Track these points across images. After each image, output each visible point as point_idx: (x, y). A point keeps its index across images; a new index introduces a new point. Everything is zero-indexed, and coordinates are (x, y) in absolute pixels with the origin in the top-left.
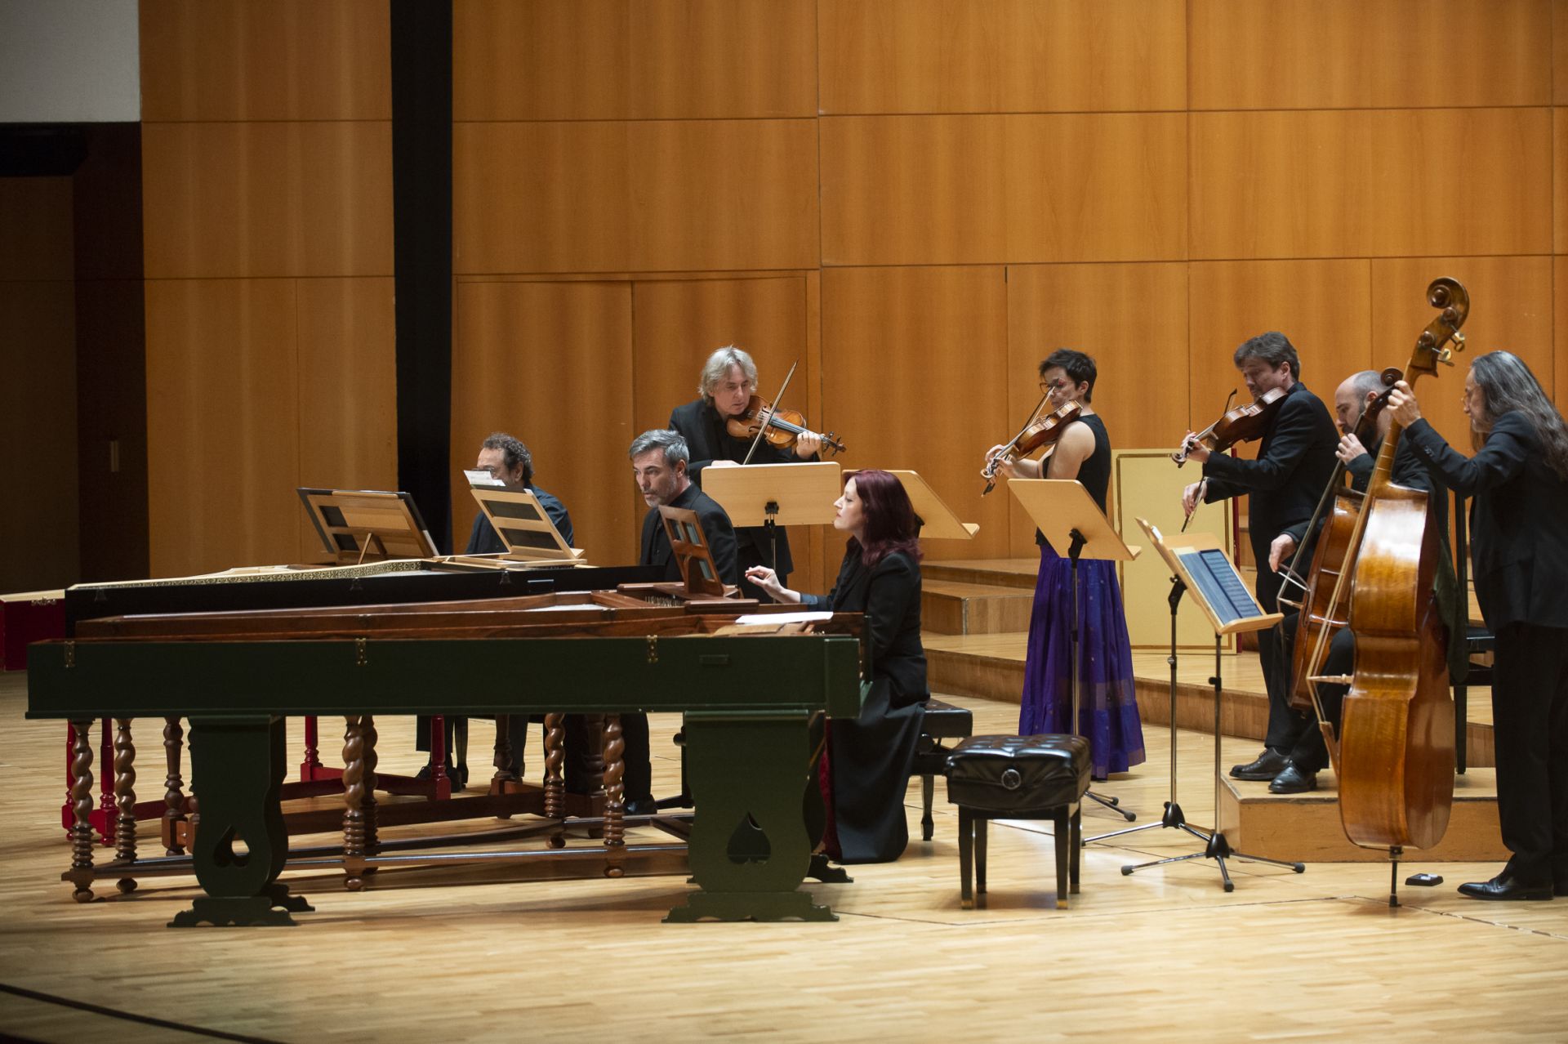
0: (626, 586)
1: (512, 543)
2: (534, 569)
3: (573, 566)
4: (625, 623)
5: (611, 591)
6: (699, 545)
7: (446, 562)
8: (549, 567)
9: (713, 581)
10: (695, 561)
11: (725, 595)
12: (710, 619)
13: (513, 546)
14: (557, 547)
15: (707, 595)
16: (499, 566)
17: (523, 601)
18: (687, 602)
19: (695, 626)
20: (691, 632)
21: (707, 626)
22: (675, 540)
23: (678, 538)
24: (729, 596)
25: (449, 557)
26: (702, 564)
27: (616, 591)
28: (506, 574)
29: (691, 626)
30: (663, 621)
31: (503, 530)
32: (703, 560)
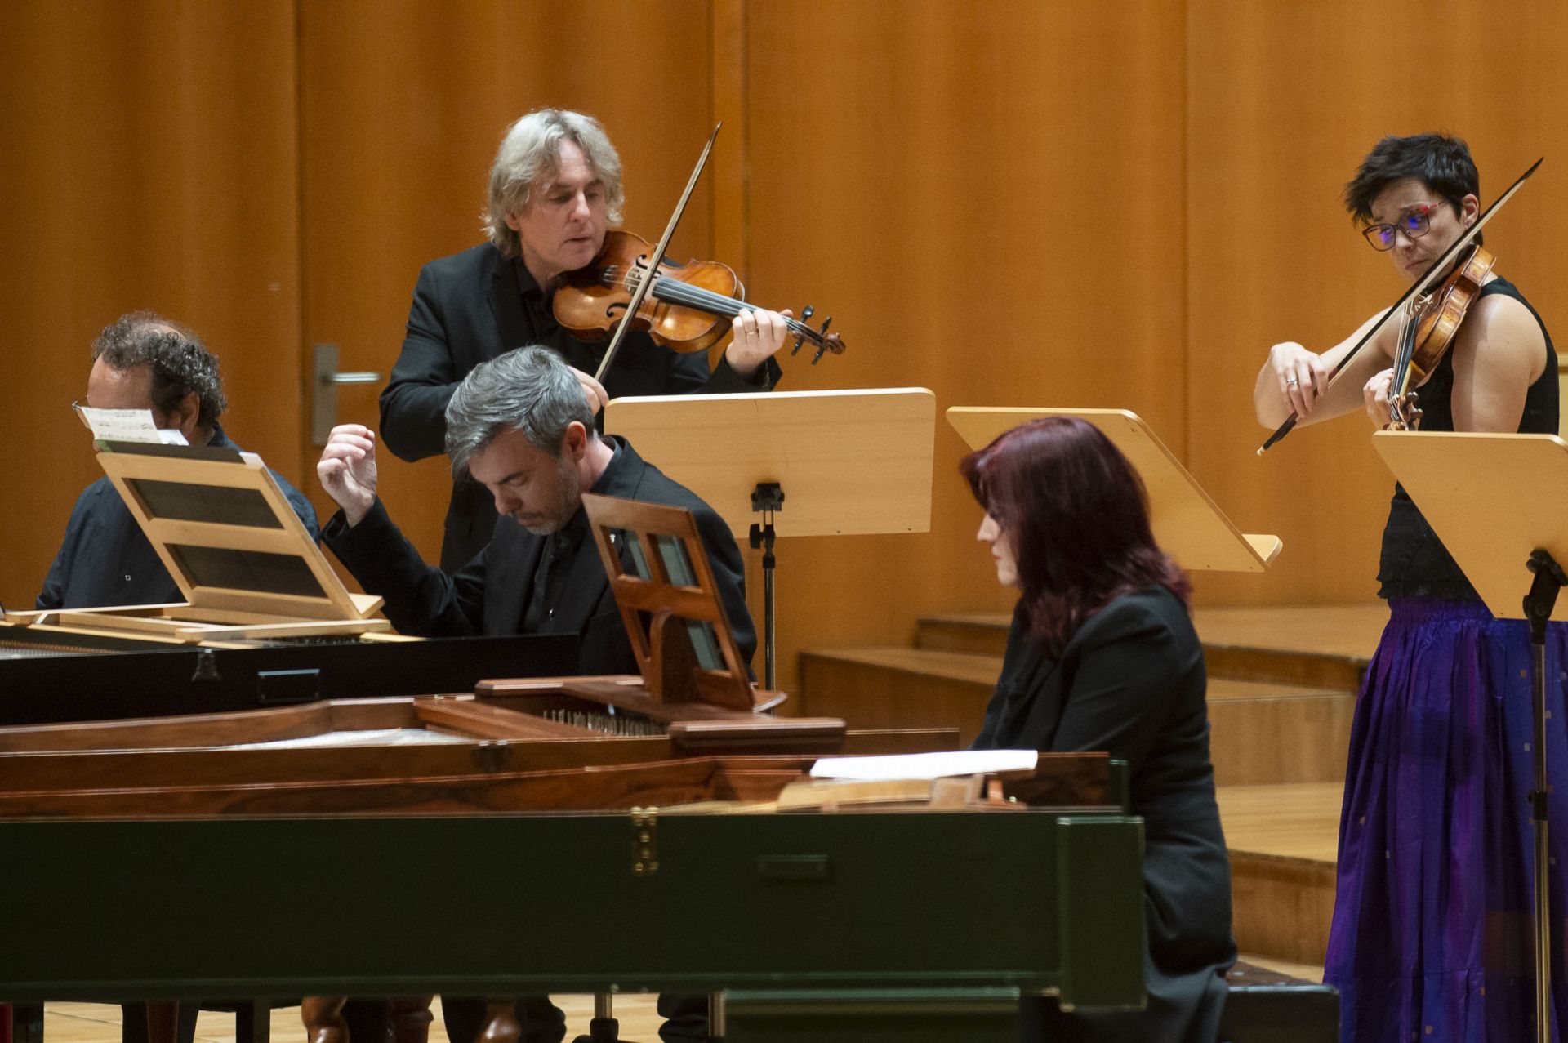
0: (499, 685)
1: (194, 580)
2: (272, 644)
3: (357, 636)
4: (550, 778)
5: (461, 698)
6: (691, 589)
7: (37, 626)
8: (301, 639)
9: (727, 674)
10: (679, 625)
11: (757, 709)
12: (741, 767)
13: (199, 589)
14: (318, 591)
15: (711, 709)
16: (182, 635)
17: (262, 722)
18: (676, 726)
19: (706, 783)
20: (697, 799)
21: (734, 784)
22: (623, 577)
23: (631, 570)
24: (768, 711)
25: (44, 614)
26: (697, 636)
27: (471, 697)
28: (207, 656)
29: (696, 784)
30: (636, 772)
31: (175, 550)
32: (697, 623)
